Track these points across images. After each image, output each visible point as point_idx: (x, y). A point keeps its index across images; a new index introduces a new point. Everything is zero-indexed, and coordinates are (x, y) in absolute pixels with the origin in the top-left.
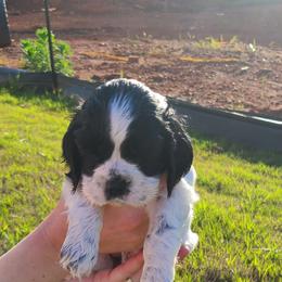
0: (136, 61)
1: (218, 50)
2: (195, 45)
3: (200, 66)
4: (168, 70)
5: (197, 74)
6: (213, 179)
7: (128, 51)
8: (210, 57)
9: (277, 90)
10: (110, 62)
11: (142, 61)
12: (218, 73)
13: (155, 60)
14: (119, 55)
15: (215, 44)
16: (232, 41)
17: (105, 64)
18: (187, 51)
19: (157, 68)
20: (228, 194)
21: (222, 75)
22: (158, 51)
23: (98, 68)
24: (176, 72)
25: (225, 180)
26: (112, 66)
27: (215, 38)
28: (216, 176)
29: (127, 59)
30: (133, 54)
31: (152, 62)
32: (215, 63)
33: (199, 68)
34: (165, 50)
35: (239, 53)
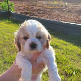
0: (33, 8)
1: (57, 4)
2: (50, 3)
3: (51, 9)
4: (43, 11)
5: (51, 12)
6: (54, 44)
7: (31, 5)
8: (54, 6)
9: (73, 16)
10: (26, 8)
11: (35, 8)
12: (57, 11)
13: (39, 7)
14: (28, 6)
15: (56, 3)
16: (61, 2)
17: (24, 9)
18: (48, 5)
19: (39, 10)
20: (59, 48)
21: (58, 12)
22: (39, 5)
23: (22, 10)
24: (45, 11)
25: (58, 44)
26: (26, 9)
27: (56, 1)
29: (30, 7)
30: (32, 6)
31: (38, 8)
33: (51, 10)
34: (42, 4)
35: (63, 5)
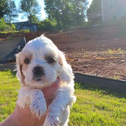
0: (77, 60)
1: (112, 54)
3: (103, 61)
4: (90, 63)
5: (102, 64)
8: (108, 57)
11: (80, 60)
12: (111, 63)
13: (85, 59)
19: (86, 63)
20: (107, 110)
21: (113, 64)
22: (87, 56)
24: (94, 64)
25: (106, 105)
27: (111, 49)
28: (102, 103)
29: (73, 60)
30: (76, 58)
32: (110, 59)
